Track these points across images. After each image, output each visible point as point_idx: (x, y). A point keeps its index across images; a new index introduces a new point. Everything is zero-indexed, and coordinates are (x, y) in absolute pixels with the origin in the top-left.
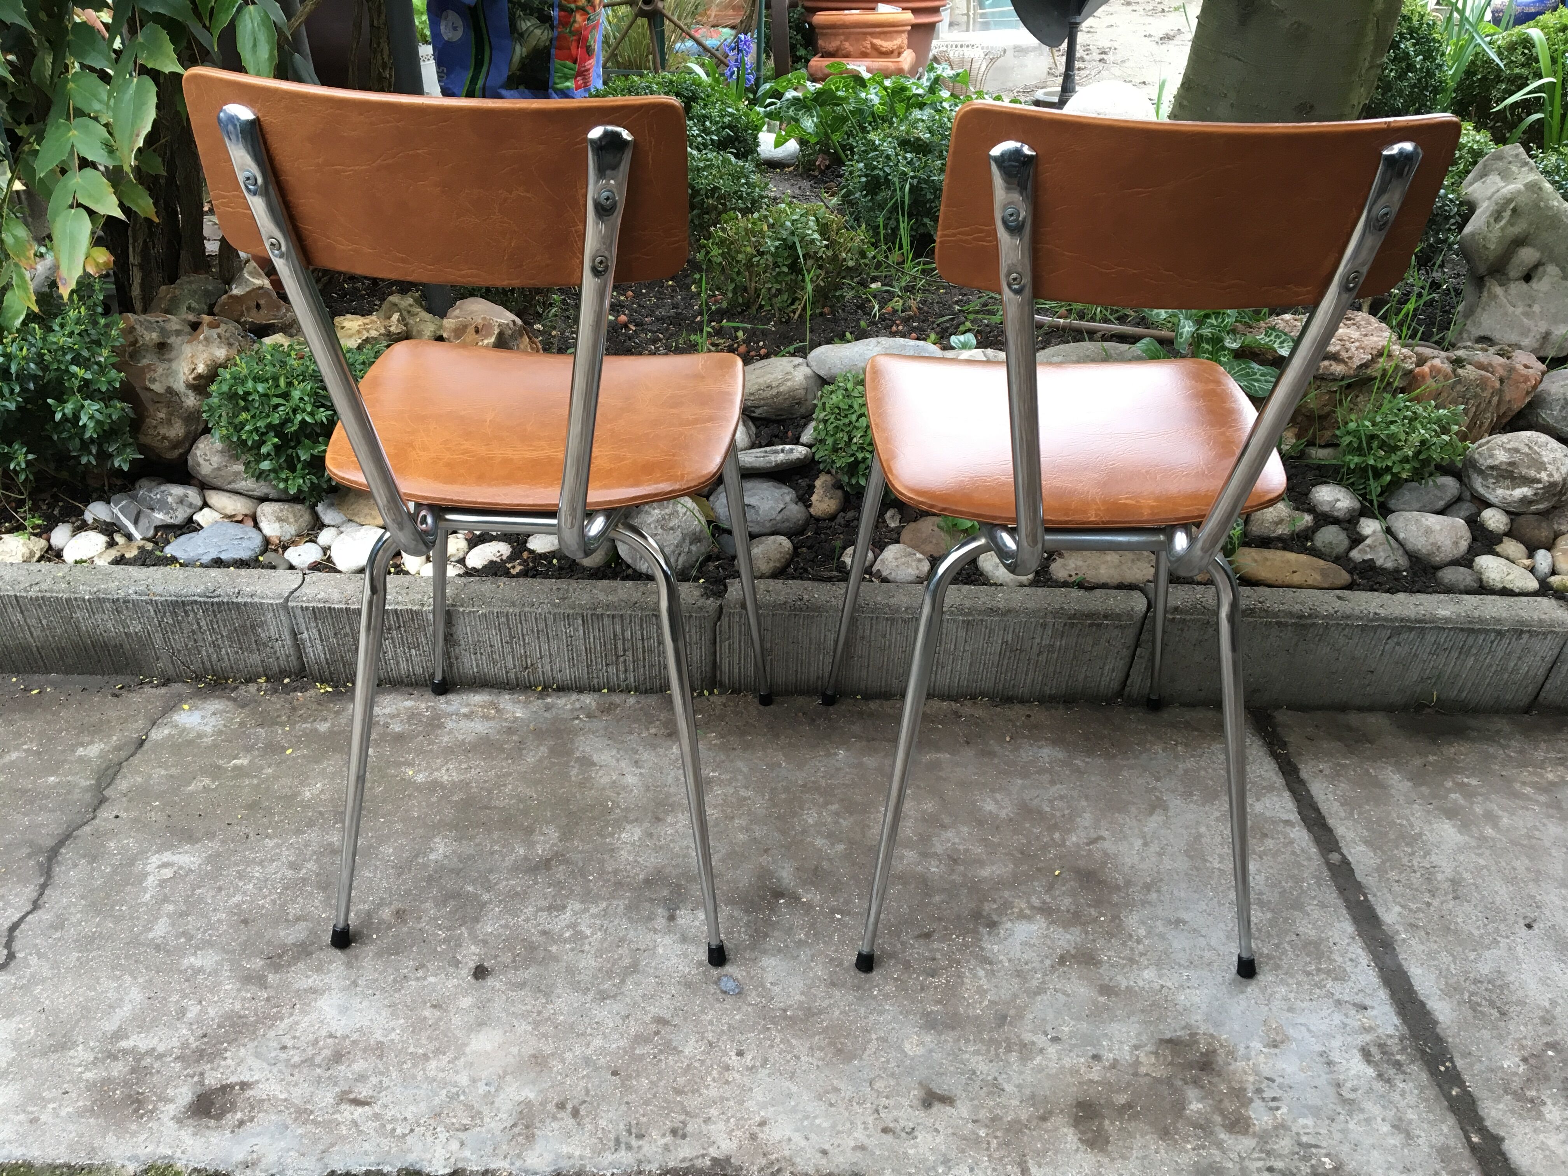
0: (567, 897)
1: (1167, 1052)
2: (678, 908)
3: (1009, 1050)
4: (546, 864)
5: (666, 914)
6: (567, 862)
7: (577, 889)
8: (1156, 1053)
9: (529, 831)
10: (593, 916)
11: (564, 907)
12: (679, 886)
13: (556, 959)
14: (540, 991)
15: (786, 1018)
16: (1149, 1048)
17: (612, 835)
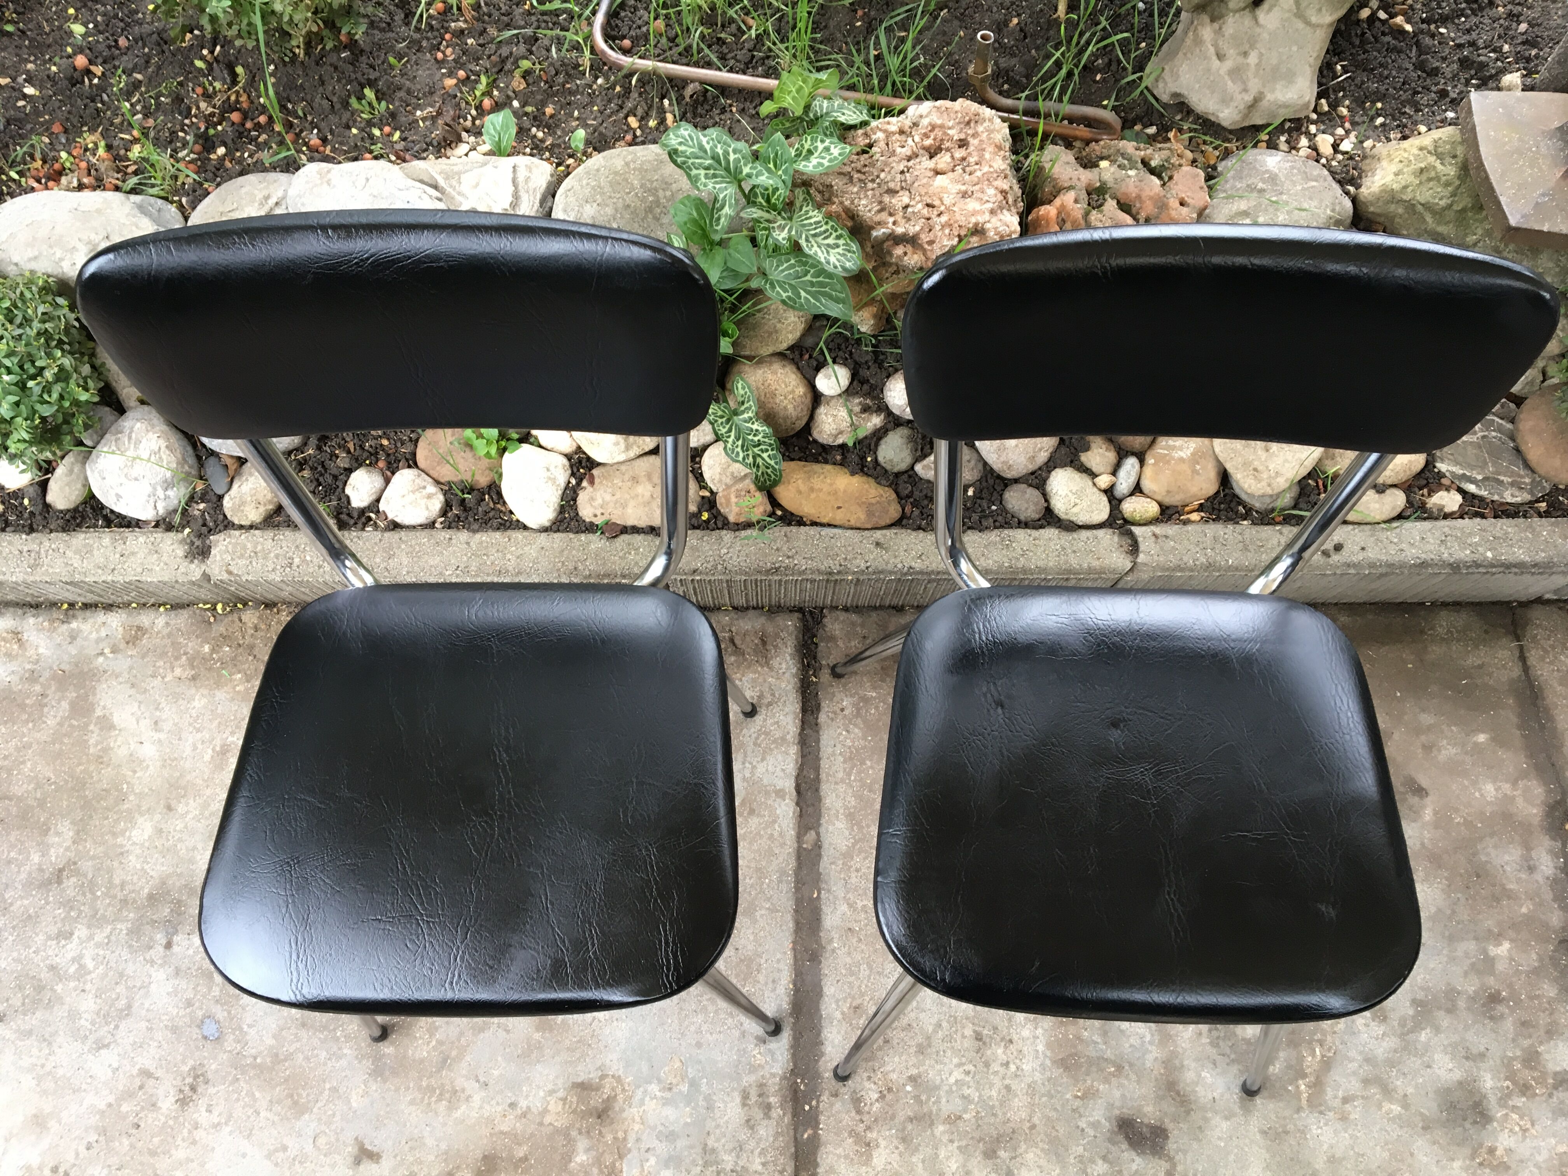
0: (76, 920)
1: (575, 1099)
2: (176, 932)
3: (439, 1100)
4: (59, 875)
5: (164, 942)
6: (77, 873)
7: (85, 909)
8: (564, 1100)
9: (45, 831)
10: (98, 945)
11: (72, 934)
12: (179, 902)
13: (60, 1000)
14: (45, 1040)
15: (254, 1066)
16: (561, 1094)
17: (123, 832)
